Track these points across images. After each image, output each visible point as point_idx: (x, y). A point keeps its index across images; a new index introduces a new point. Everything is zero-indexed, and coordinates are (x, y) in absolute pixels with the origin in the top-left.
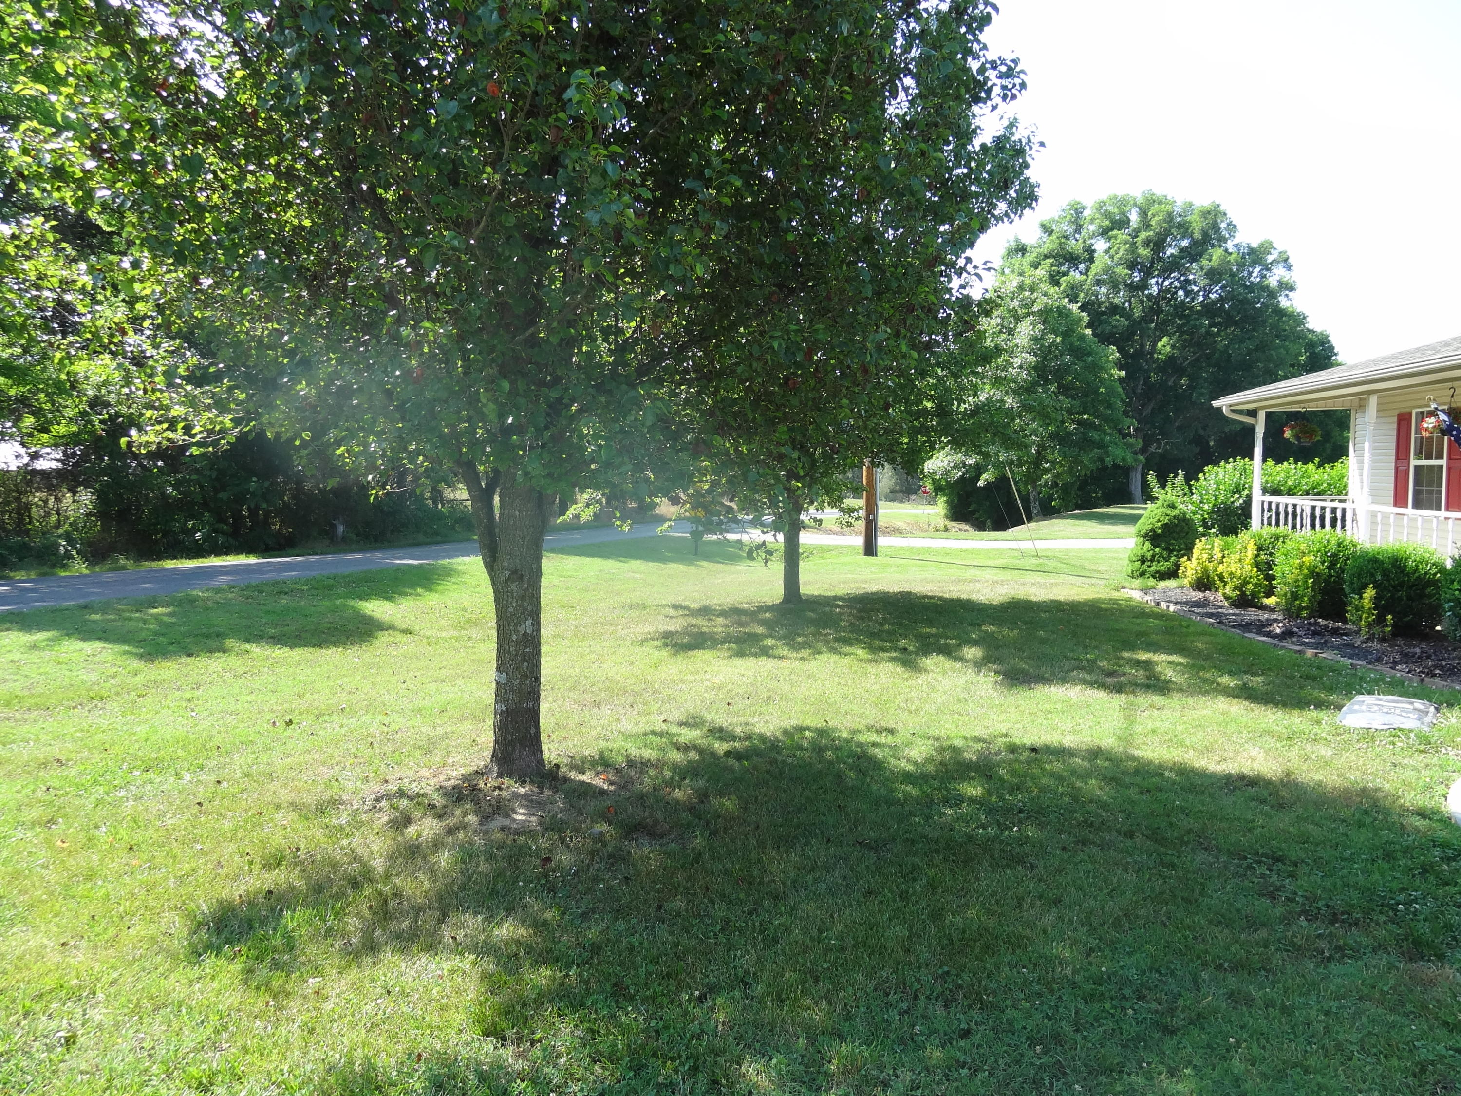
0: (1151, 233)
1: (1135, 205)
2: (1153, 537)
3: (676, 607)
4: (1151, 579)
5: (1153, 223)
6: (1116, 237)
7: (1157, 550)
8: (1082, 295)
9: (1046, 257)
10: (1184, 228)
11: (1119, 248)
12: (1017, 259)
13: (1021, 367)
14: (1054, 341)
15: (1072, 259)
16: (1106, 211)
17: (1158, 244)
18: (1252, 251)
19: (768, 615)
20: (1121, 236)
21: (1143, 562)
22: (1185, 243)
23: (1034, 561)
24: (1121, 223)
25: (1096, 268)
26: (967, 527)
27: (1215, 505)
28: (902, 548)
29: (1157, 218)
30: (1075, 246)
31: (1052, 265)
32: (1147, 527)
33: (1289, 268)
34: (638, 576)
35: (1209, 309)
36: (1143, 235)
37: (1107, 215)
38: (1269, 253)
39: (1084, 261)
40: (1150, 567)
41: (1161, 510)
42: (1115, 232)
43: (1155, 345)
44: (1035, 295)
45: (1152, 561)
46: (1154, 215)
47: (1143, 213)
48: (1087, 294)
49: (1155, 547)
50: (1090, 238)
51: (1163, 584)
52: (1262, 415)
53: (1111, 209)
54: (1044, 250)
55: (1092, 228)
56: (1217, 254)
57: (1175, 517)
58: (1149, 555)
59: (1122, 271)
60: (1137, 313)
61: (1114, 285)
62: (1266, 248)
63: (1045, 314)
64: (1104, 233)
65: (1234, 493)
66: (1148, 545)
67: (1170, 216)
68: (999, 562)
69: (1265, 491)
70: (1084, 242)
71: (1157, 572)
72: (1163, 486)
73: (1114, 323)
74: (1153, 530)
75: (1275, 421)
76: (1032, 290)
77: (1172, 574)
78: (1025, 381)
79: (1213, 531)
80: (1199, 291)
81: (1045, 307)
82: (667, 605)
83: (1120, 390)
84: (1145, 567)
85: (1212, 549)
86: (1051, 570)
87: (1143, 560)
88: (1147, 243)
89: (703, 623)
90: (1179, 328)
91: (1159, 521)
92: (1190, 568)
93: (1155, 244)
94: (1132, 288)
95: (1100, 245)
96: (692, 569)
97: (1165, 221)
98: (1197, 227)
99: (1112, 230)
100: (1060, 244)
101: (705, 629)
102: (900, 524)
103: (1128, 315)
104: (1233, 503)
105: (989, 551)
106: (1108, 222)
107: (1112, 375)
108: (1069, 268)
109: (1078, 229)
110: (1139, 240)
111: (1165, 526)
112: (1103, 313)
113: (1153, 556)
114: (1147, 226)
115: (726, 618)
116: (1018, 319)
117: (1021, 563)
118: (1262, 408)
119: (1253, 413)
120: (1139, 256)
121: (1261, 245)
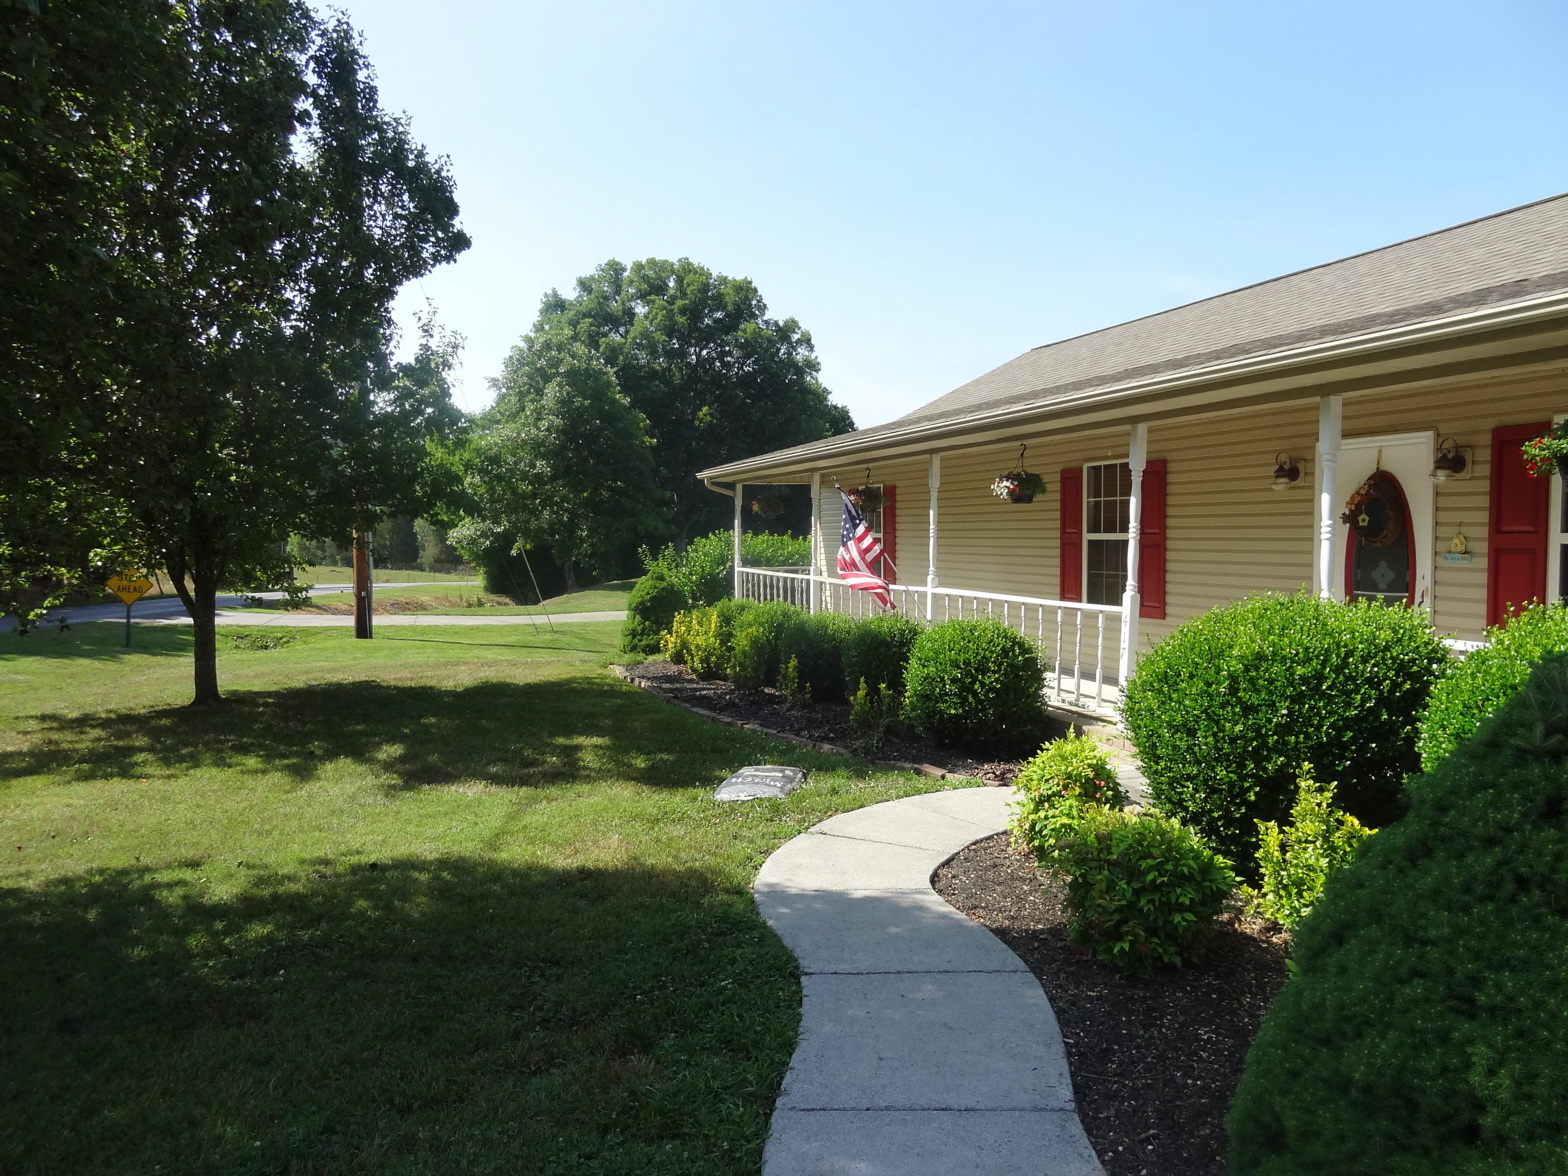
0: (687, 302)
1: (673, 272)
2: (642, 610)
3: (43, 718)
4: (642, 654)
5: (688, 292)
6: (653, 302)
7: (647, 623)
8: (621, 358)
9: (585, 316)
10: (719, 299)
11: (657, 314)
12: (557, 316)
13: (548, 430)
14: (582, 404)
15: (614, 321)
16: (645, 275)
17: (694, 312)
18: (779, 329)
19: (165, 722)
20: (659, 301)
21: (634, 637)
22: (719, 315)
23: (549, 637)
24: (658, 288)
25: (635, 331)
26: (507, 600)
27: (702, 577)
28: (404, 628)
29: (692, 288)
30: (615, 306)
31: (591, 325)
32: (637, 600)
33: (811, 348)
34: (20, 677)
35: (746, 381)
36: (679, 303)
37: (645, 279)
38: (794, 332)
39: (625, 325)
40: (640, 641)
41: (650, 582)
42: (653, 297)
43: (694, 413)
44: (563, 355)
45: (642, 634)
46: (689, 285)
47: (680, 280)
48: (626, 358)
49: (645, 620)
50: (630, 300)
51: (651, 658)
52: (739, 488)
53: (651, 273)
54: (583, 309)
55: (632, 291)
56: (748, 327)
57: (663, 589)
58: (639, 629)
59: (660, 337)
60: (677, 380)
61: (653, 352)
62: (792, 325)
63: (573, 376)
64: (642, 296)
65: (719, 565)
66: (638, 618)
67: (705, 287)
68: (512, 639)
69: (745, 562)
70: (623, 303)
71: (647, 646)
72: (655, 559)
73: (654, 389)
74: (642, 603)
75: (751, 492)
76: (560, 349)
77: (654, 649)
78: (553, 444)
79: (701, 602)
80: (734, 363)
81: (572, 368)
82: (32, 717)
83: (651, 458)
84: (636, 641)
85: (691, 622)
86: (564, 646)
87: (634, 634)
88: (683, 311)
89: (66, 739)
90: (717, 399)
91: (648, 594)
92: (670, 641)
93: (692, 312)
94: (670, 354)
95: (640, 309)
96: (111, 666)
97: (699, 291)
98: (730, 299)
99: (650, 294)
100: (599, 303)
101: (65, 746)
102: (424, 598)
103: (668, 382)
104: (718, 574)
105: (502, 628)
106: (646, 286)
107: (644, 442)
108: (610, 330)
109: (618, 291)
110: (675, 307)
111: (653, 599)
112: (644, 378)
113: (643, 630)
114: (684, 295)
115: (103, 729)
116: (547, 379)
117: (530, 639)
118: (740, 481)
119: (731, 486)
120: (676, 323)
121: (786, 323)
